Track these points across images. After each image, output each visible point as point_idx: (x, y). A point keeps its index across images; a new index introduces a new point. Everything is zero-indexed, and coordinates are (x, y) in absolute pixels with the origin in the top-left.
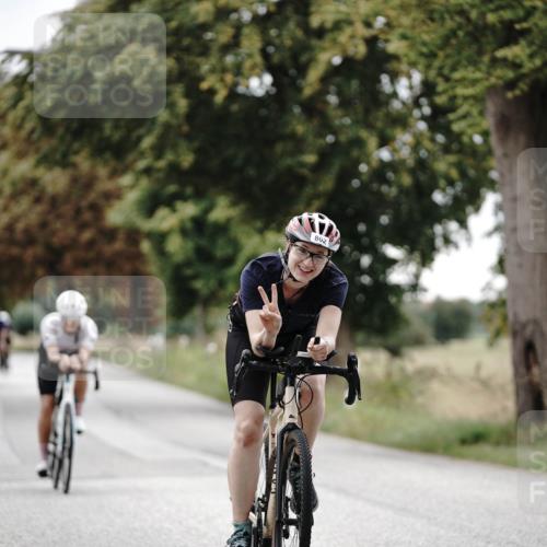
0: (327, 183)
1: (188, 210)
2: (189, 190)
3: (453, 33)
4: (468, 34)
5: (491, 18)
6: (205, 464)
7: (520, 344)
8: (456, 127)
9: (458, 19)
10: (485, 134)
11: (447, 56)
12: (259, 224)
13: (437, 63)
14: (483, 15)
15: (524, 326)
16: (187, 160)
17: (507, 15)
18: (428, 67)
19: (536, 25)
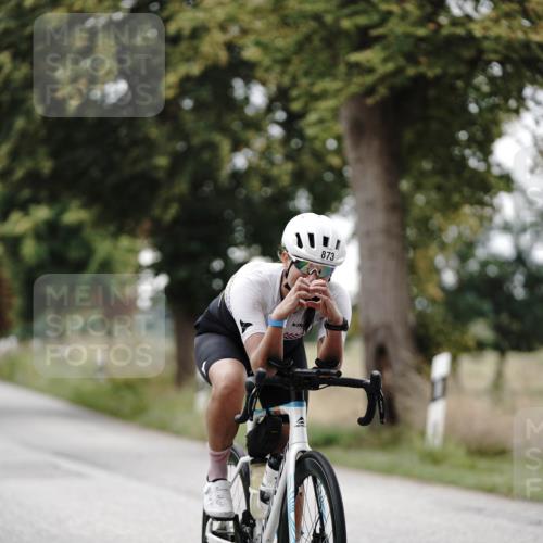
0: (182, 186)
1: (42, 213)
2: (44, 194)
3: (308, 38)
4: (322, 40)
5: (346, 24)
6: (56, 467)
7: (372, 348)
8: (310, 132)
9: (313, 24)
10: (339, 139)
11: (302, 62)
12: (112, 228)
13: (291, 69)
14: (337, 20)
15: (376, 330)
16: (46, 166)
17: (362, 20)
18: (283, 72)
19: (392, 31)
